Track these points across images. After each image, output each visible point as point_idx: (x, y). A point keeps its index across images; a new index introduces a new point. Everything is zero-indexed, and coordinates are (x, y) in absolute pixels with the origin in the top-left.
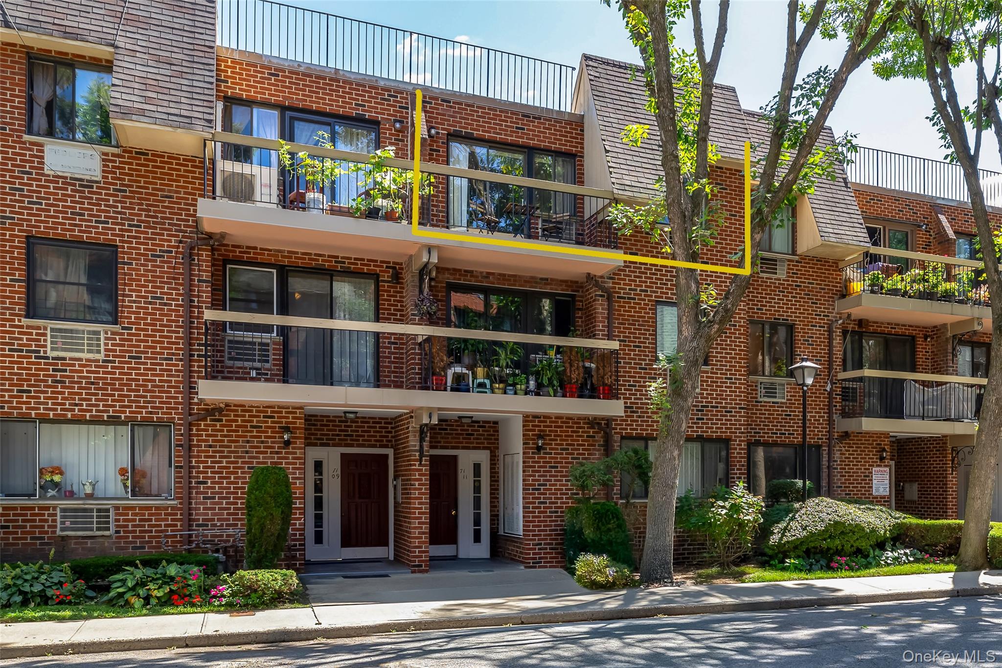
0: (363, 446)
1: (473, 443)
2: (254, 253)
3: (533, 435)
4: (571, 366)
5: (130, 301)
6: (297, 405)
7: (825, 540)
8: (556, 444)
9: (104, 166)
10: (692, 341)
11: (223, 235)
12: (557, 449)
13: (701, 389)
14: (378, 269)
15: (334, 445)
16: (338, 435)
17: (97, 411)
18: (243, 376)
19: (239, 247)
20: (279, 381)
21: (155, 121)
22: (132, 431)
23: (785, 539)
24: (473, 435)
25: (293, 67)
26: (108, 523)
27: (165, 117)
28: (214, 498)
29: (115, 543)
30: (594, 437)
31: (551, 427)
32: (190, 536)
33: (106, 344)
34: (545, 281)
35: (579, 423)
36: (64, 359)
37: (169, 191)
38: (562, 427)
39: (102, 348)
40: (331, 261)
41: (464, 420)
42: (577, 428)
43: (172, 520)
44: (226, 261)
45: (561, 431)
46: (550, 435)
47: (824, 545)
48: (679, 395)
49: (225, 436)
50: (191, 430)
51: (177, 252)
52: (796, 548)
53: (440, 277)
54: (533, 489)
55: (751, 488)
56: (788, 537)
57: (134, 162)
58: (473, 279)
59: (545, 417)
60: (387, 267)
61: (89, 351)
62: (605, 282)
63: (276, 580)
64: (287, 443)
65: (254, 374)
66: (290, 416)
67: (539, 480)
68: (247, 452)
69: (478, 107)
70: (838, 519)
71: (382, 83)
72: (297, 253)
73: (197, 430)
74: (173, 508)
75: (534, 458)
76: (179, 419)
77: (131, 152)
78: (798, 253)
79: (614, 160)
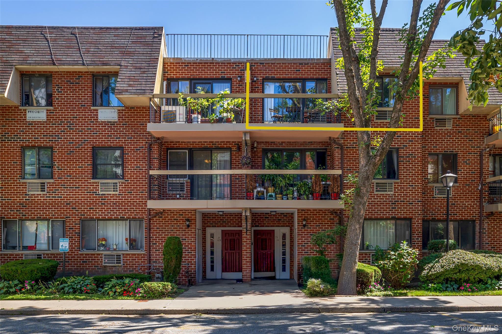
0: (230, 226)
1: (281, 224)
2: (179, 144)
3: (301, 219)
4: (316, 184)
5: (128, 169)
6: (193, 209)
7: (456, 273)
8: (313, 223)
9: (119, 115)
10: (365, 167)
11: (163, 138)
12: (314, 226)
13: (394, 192)
14: (231, 146)
15: (218, 226)
16: (219, 222)
17: (116, 215)
18: (174, 198)
19: (172, 142)
20: (188, 199)
21: (131, 93)
22: (130, 223)
23: (431, 273)
24: (281, 220)
25: (195, 61)
26: (120, 261)
27: (135, 91)
28: (159, 250)
29: (123, 269)
30: (334, 219)
31: (311, 215)
32: (150, 266)
33: (120, 188)
34: (311, 143)
35: (326, 212)
36: (105, 195)
37: (143, 122)
38: (316, 215)
39: (118, 190)
40: (210, 144)
41: (272, 213)
42: (324, 215)
43: (144, 260)
44: (168, 149)
45: (316, 217)
46: (310, 219)
47: (455, 276)
48: (359, 195)
49: (164, 224)
50: (150, 222)
51: (145, 147)
52: (437, 277)
53: (259, 146)
54: (301, 246)
55: (411, 244)
56: (433, 272)
57: (130, 112)
58: (275, 146)
59: (307, 210)
60: (235, 144)
61: (114, 191)
62: (339, 140)
63: (159, 287)
64: (188, 226)
65: (178, 196)
66: (190, 214)
67: (305, 241)
68: (172, 230)
69: (277, 64)
70: (464, 262)
71: (232, 61)
72: (196, 142)
73: (153, 222)
74: (144, 255)
75: (302, 230)
76: (146, 217)
77: (128, 108)
78: (460, 114)
79: (340, 78)
